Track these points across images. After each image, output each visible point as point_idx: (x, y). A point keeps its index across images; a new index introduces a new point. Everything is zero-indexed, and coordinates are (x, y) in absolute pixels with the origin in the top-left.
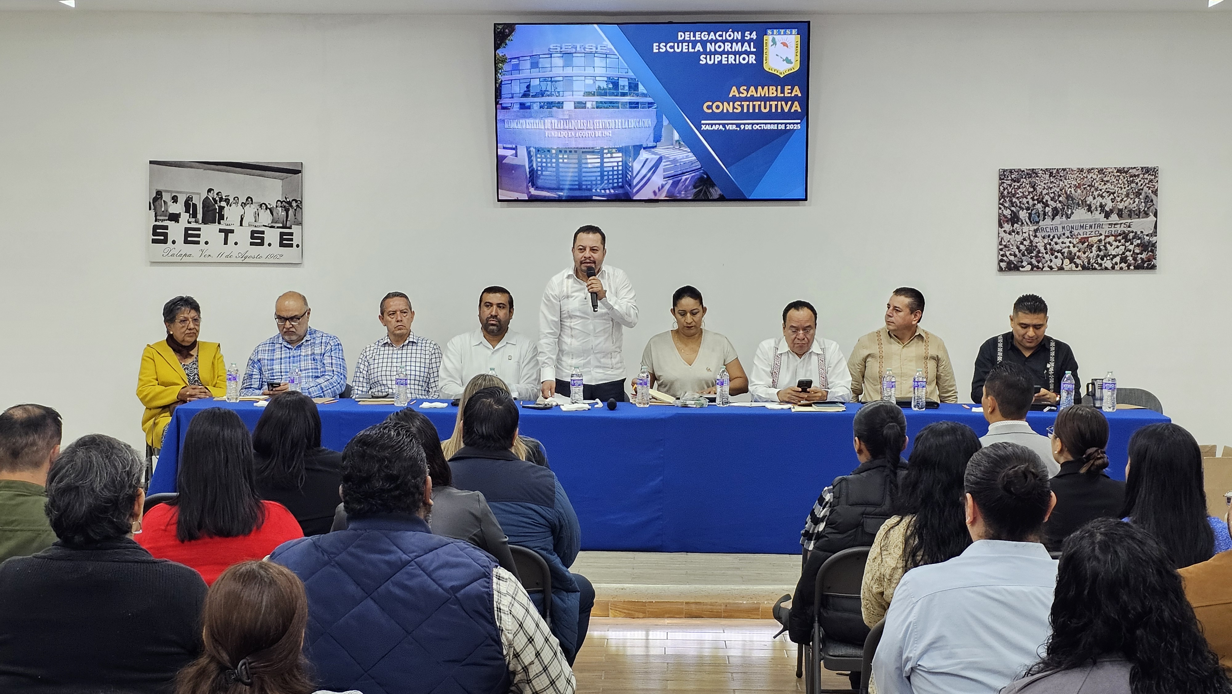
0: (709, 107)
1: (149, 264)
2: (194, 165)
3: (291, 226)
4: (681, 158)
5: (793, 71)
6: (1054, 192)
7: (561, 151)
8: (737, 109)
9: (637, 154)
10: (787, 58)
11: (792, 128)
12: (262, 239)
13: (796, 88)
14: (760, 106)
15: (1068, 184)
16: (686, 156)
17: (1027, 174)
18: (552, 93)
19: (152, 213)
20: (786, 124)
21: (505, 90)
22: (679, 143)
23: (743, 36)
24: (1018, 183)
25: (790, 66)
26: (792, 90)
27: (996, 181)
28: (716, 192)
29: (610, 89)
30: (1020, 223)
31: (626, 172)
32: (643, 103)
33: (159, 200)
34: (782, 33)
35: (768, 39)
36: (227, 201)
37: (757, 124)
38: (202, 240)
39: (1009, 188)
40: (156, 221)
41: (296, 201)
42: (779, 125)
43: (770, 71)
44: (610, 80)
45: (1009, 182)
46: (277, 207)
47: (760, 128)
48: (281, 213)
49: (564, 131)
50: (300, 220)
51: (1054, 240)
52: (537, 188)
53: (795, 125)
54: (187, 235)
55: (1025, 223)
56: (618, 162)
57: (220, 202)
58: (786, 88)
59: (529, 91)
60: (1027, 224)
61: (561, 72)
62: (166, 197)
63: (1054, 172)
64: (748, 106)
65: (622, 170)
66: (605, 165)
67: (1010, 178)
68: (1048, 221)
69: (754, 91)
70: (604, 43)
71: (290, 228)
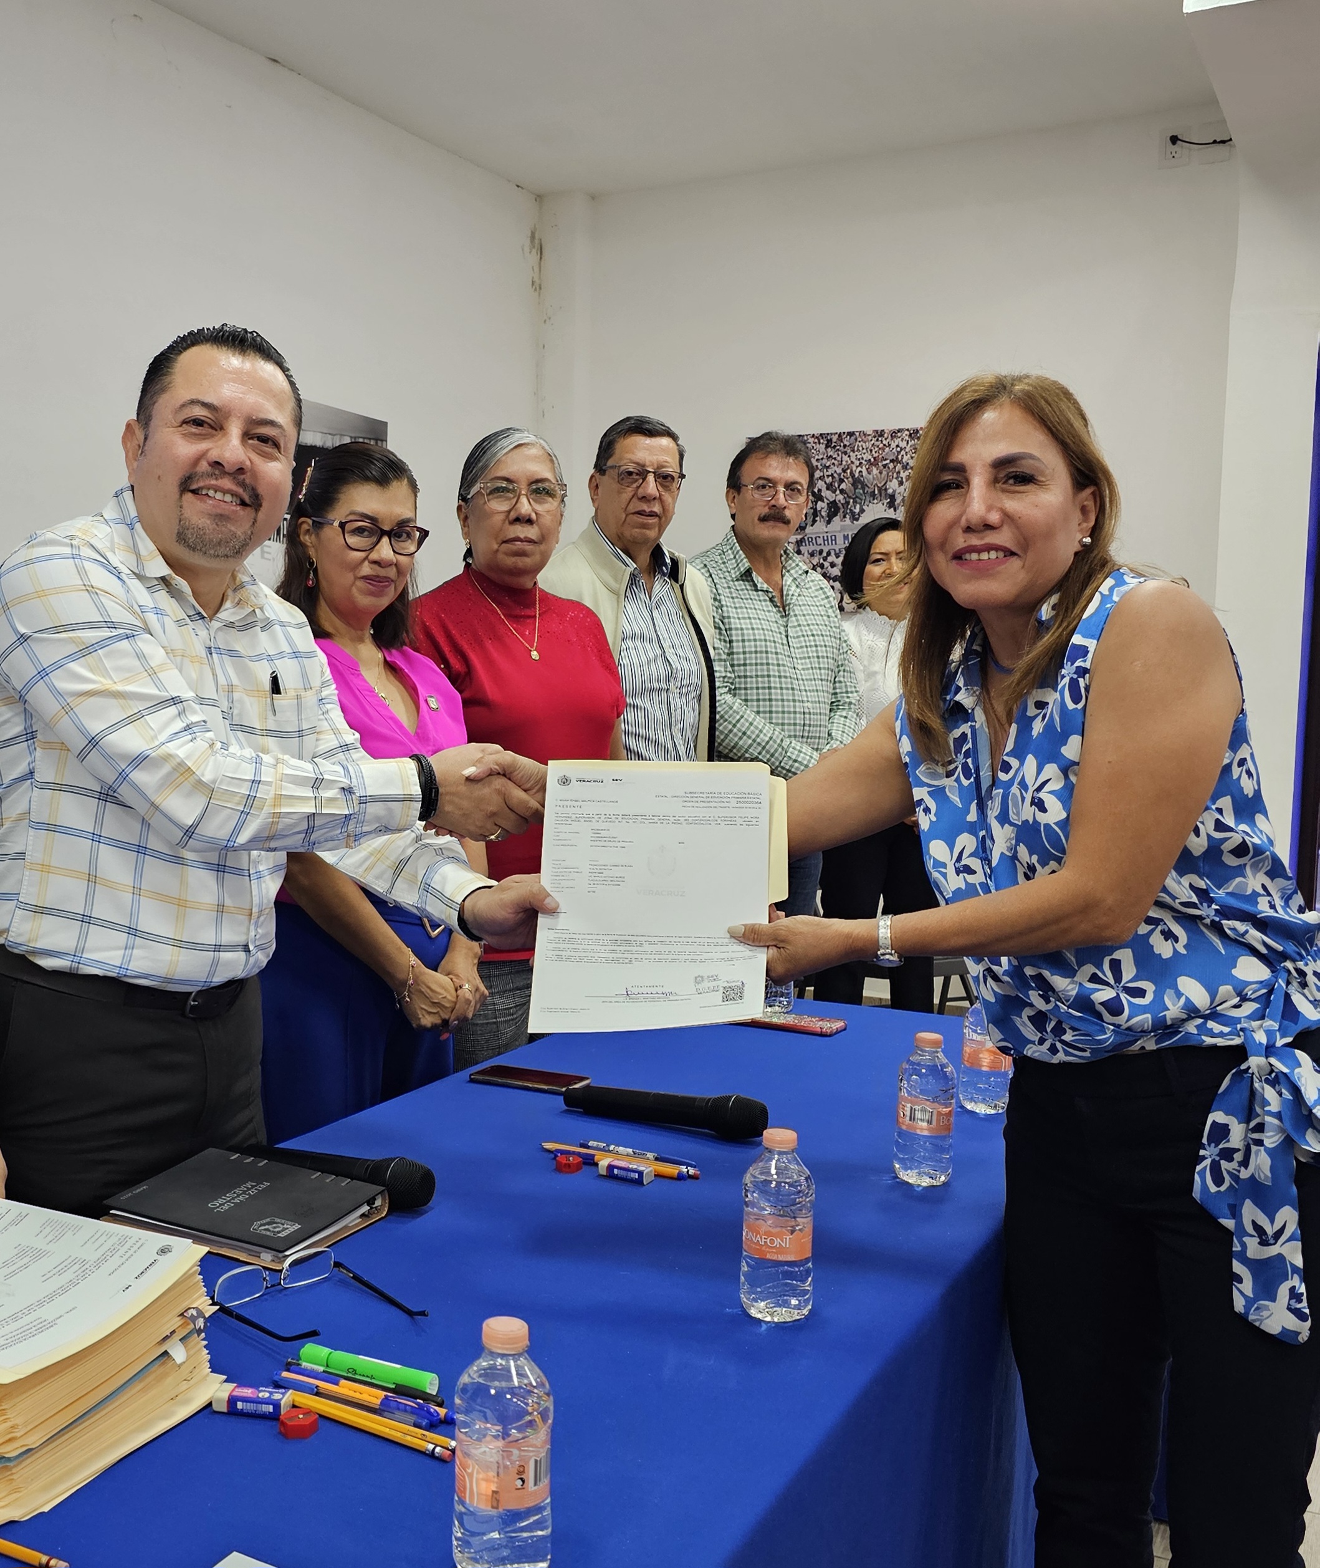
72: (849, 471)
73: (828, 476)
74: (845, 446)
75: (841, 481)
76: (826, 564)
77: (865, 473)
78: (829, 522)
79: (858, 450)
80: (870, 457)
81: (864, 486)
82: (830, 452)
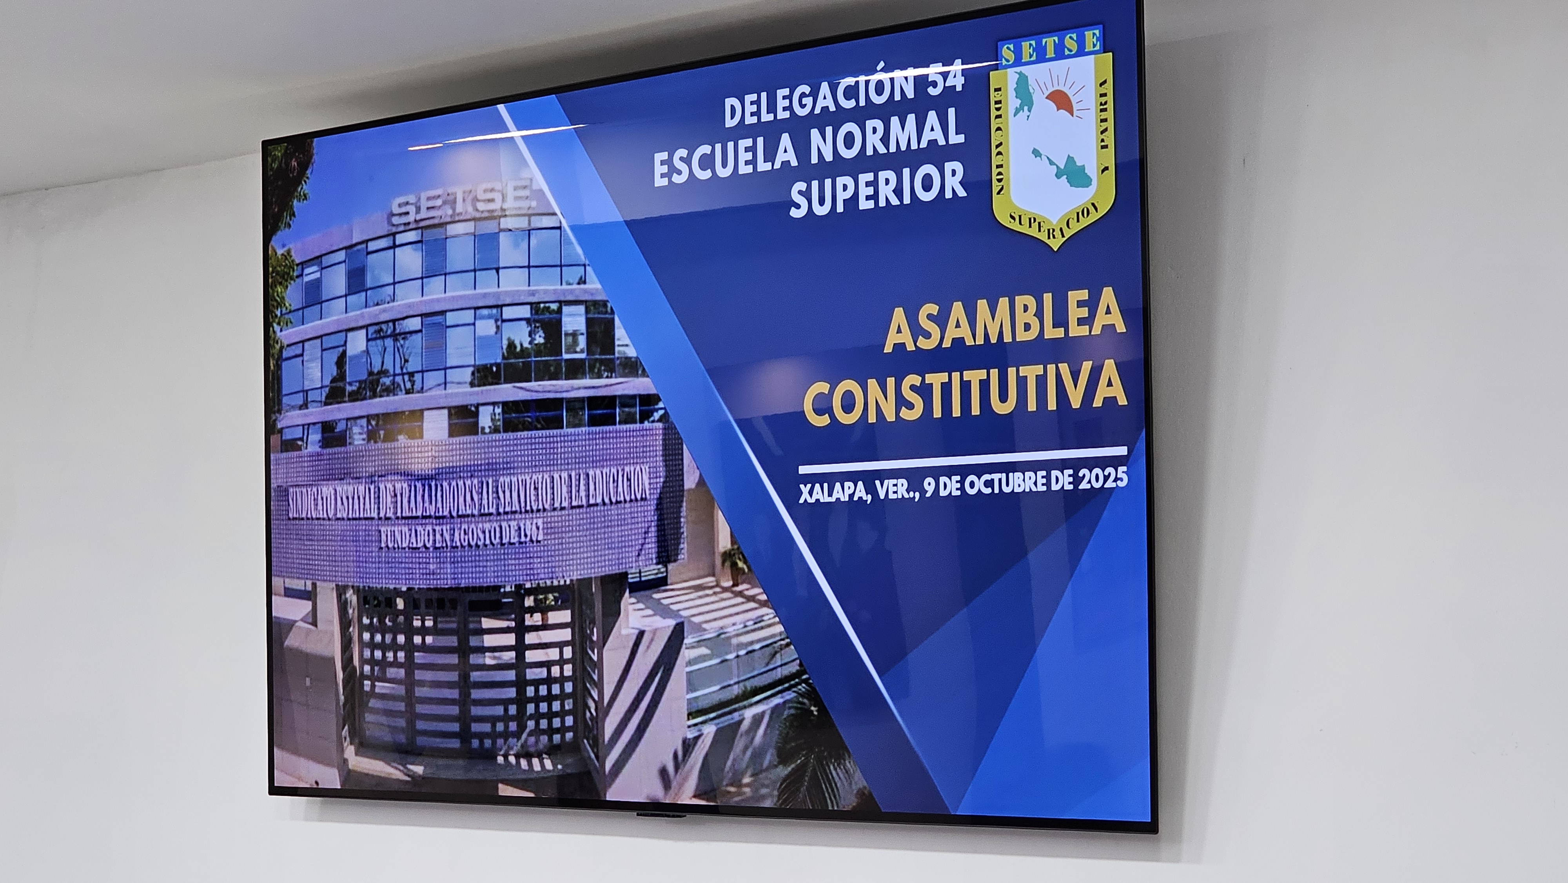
0: (822, 404)
4: (739, 627)
5: (1094, 217)
7: (417, 604)
8: (912, 406)
9: (612, 613)
10: (1072, 160)
11: (1097, 485)
13: (1108, 295)
14: (985, 386)
18: (399, 379)
20: (1077, 466)
21: (287, 376)
22: (734, 565)
23: (921, 81)
25: (1082, 197)
26: (1092, 304)
28: (847, 780)
29: (539, 350)
31: (585, 687)
32: (627, 400)
34: (1051, 51)
35: (1002, 81)
37: (979, 470)
42: (1055, 474)
43: (1015, 226)
44: (537, 314)
47: (988, 491)
49: (425, 526)
52: (365, 747)
53: (1108, 470)
56: (561, 645)
58: (1075, 296)
59: (341, 376)
61: (419, 297)
64: (947, 389)
65: (573, 679)
69: (964, 320)
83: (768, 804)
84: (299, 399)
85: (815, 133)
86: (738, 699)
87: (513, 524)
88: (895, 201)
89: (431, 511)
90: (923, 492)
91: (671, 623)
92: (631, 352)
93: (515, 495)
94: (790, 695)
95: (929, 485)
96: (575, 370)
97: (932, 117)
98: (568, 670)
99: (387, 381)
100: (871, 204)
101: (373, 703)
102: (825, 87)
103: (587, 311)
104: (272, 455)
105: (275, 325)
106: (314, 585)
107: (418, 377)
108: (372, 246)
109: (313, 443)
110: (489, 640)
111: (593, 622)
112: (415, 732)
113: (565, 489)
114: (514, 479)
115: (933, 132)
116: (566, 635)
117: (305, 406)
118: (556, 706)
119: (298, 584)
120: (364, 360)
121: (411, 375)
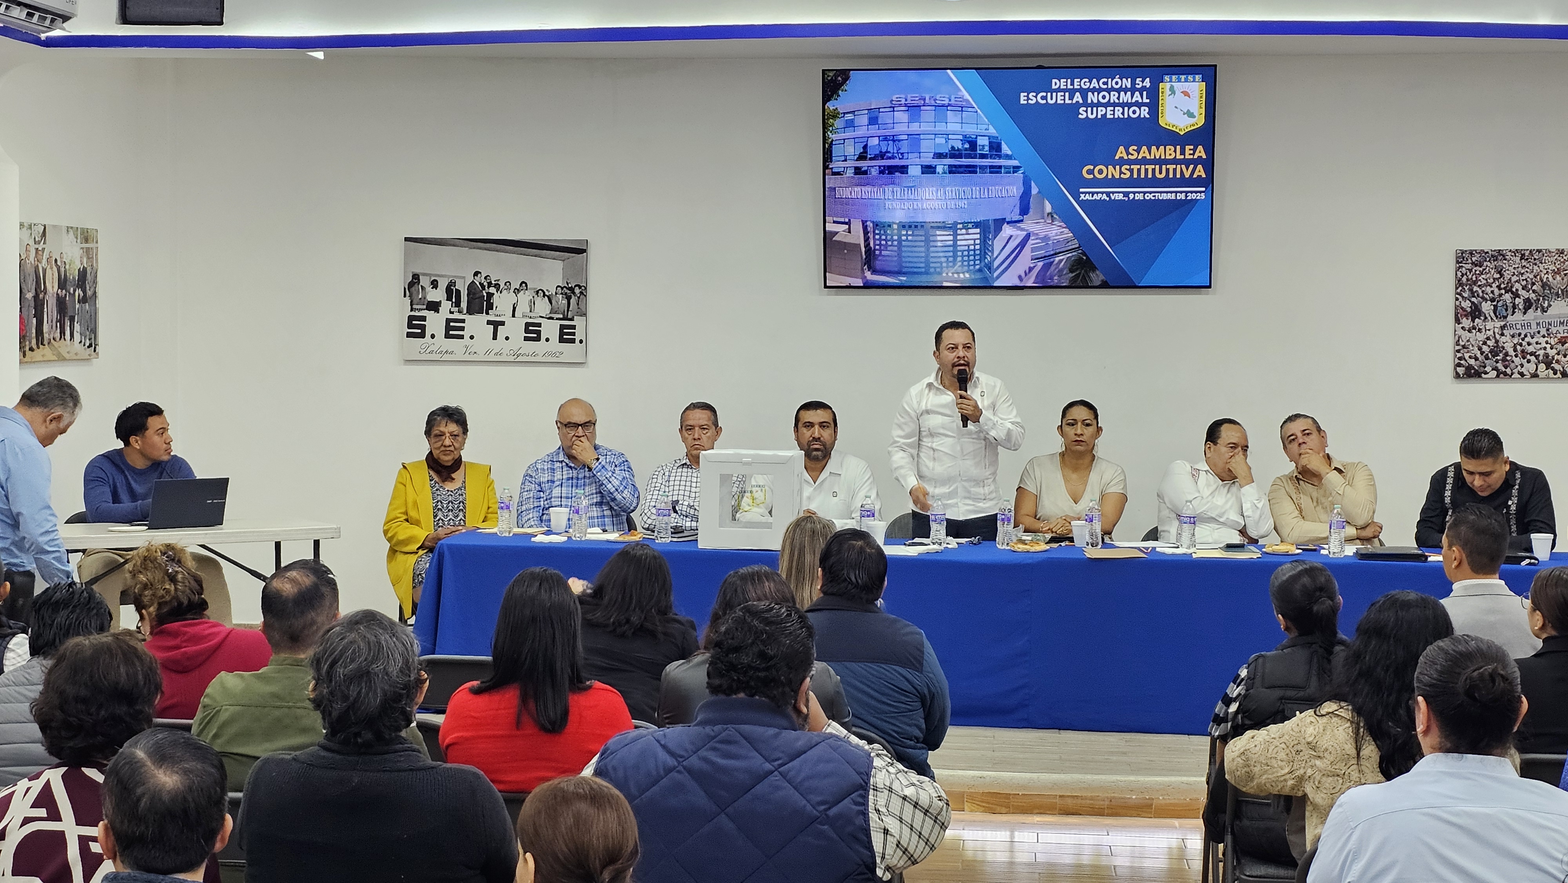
0: (1090, 172)
1: (403, 361)
2: (457, 243)
3: (573, 317)
4: (1053, 234)
5: (1196, 127)
6: (1526, 279)
7: (904, 227)
8: (1125, 174)
9: (998, 230)
10: (1188, 110)
11: (1193, 198)
12: (539, 333)
13: (1200, 148)
14: (1154, 170)
15: (1545, 270)
16: (1058, 232)
17: (1492, 256)
18: (896, 155)
19: (408, 301)
20: (1187, 192)
21: (836, 151)
22: (1052, 216)
23: (1133, 83)
24: (1481, 267)
25: (1192, 121)
26: (1194, 150)
27: (1452, 265)
28: (1097, 277)
29: (966, 149)
30: (1482, 318)
31: (985, 252)
32: (1006, 167)
33: (416, 285)
34: (1183, 80)
35: (1165, 87)
36: (497, 286)
37: (1150, 193)
38: (466, 333)
39: (1468, 273)
40: (411, 311)
41: (580, 287)
42: (1178, 194)
43: (1167, 127)
44: (966, 139)
45: (1469, 266)
46: (556, 294)
47: (1153, 198)
48: (561, 301)
49: (908, 202)
50: (584, 310)
51: (1526, 339)
52: (875, 272)
53: (1197, 194)
54: (448, 328)
55: (1489, 318)
56: (975, 240)
57: (488, 288)
58: (1187, 147)
59: (866, 152)
60: (1492, 319)
61: (906, 129)
62: (425, 282)
63: (1526, 254)
64: (1139, 170)
65: (980, 250)
66: (959, 243)
67: (1470, 261)
68: (1518, 316)
69: (1147, 151)
70: (960, 93)
71: (572, 319)
72: (1538, 277)
73: (1523, 280)
74: (1535, 259)
75: (1533, 284)
76: (1524, 343)
77: (1551, 279)
78: (1525, 313)
79: (1545, 263)
80: (1554, 268)
81: (1550, 288)
82: (1524, 263)
83: (1064, 284)
84: (843, 158)
85: (1090, 94)
86: (1053, 255)
87: (953, 203)
88: (1121, 116)
89: (912, 197)
90: (1129, 198)
91: (1025, 233)
92: (1009, 153)
93: (954, 194)
94: (1074, 254)
95: (1131, 196)
96: (983, 156)
97: (1137, 93)
98: (978, 247)
99: (890, 155)
100: (1112, 117)
101: (880, 258)
102: (1095, 80)
103: (989, 139)
104: (827, 177)
105: (829, 133)
106: (850, 220)
107: (906, 155)
108: (881, 110)
109: (849, 173)
110: (939, 238)
111: (990, 232)
112: (902, 267)
113: (978, 193)
114: (953, 189)
115: (1137, 97)
116: (978, 236)
117: (846, 160)
118: (972, 258)
119: (842, 220)
120: (877, 147)
121: (902, 154)
